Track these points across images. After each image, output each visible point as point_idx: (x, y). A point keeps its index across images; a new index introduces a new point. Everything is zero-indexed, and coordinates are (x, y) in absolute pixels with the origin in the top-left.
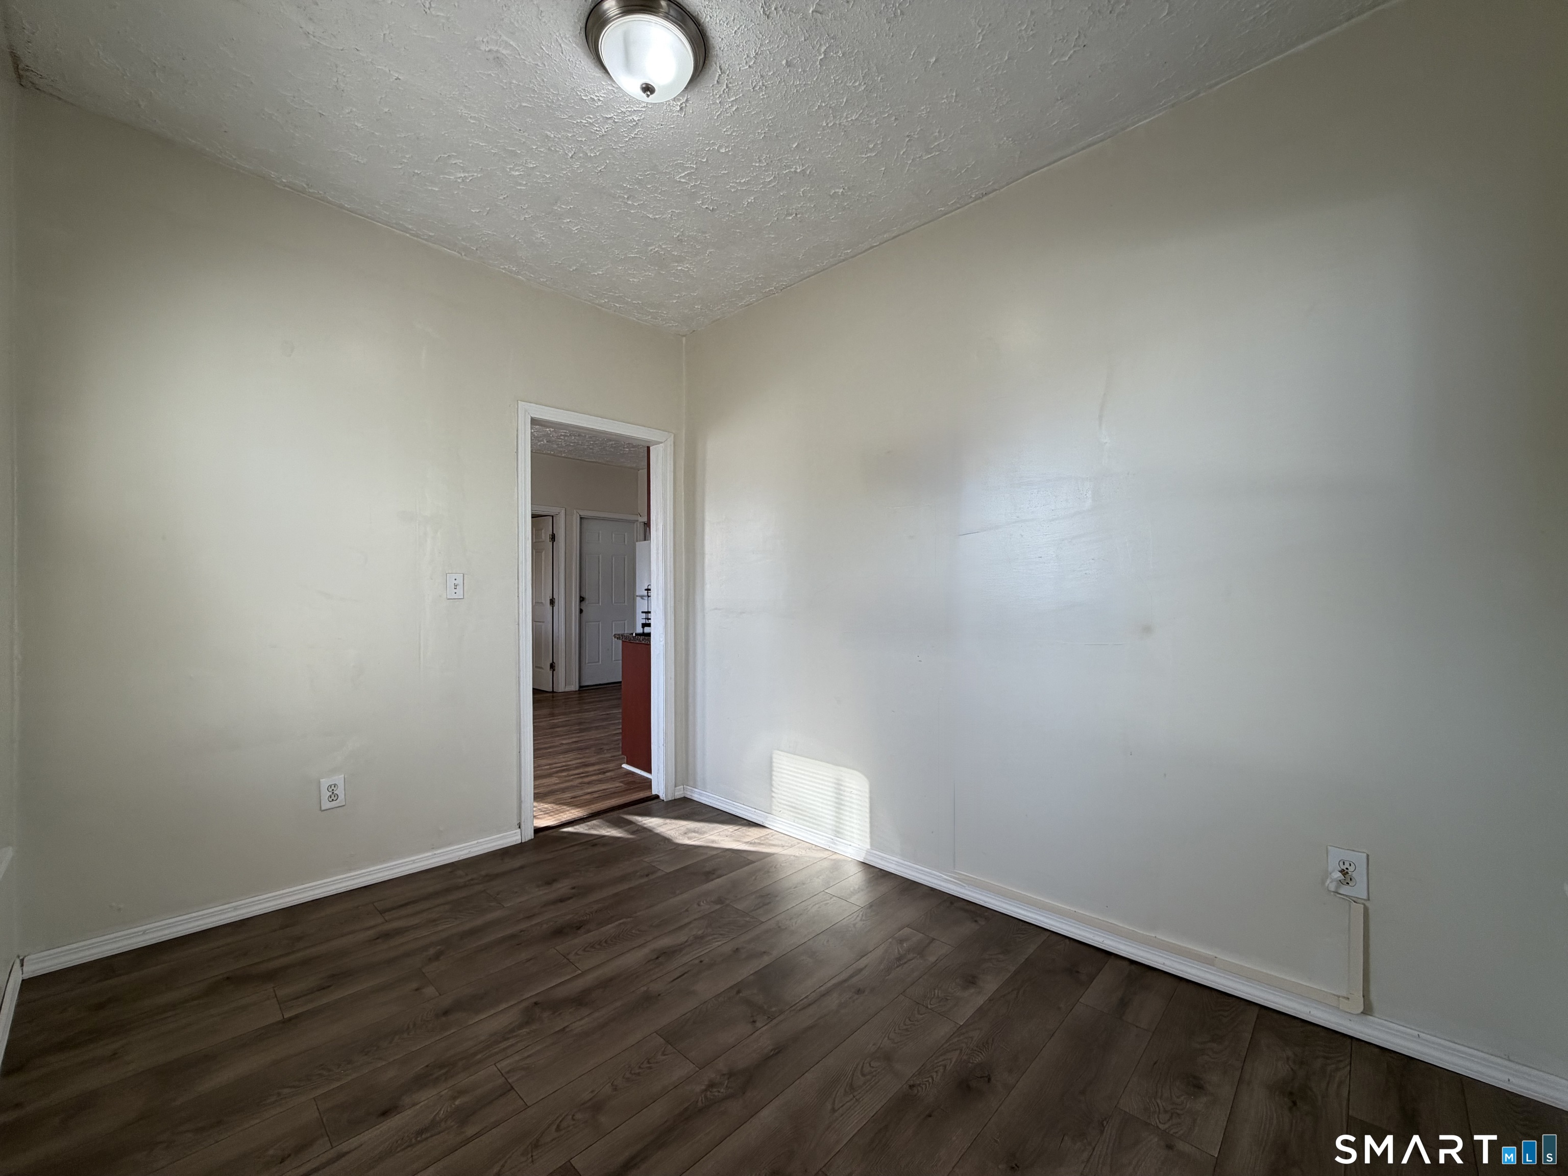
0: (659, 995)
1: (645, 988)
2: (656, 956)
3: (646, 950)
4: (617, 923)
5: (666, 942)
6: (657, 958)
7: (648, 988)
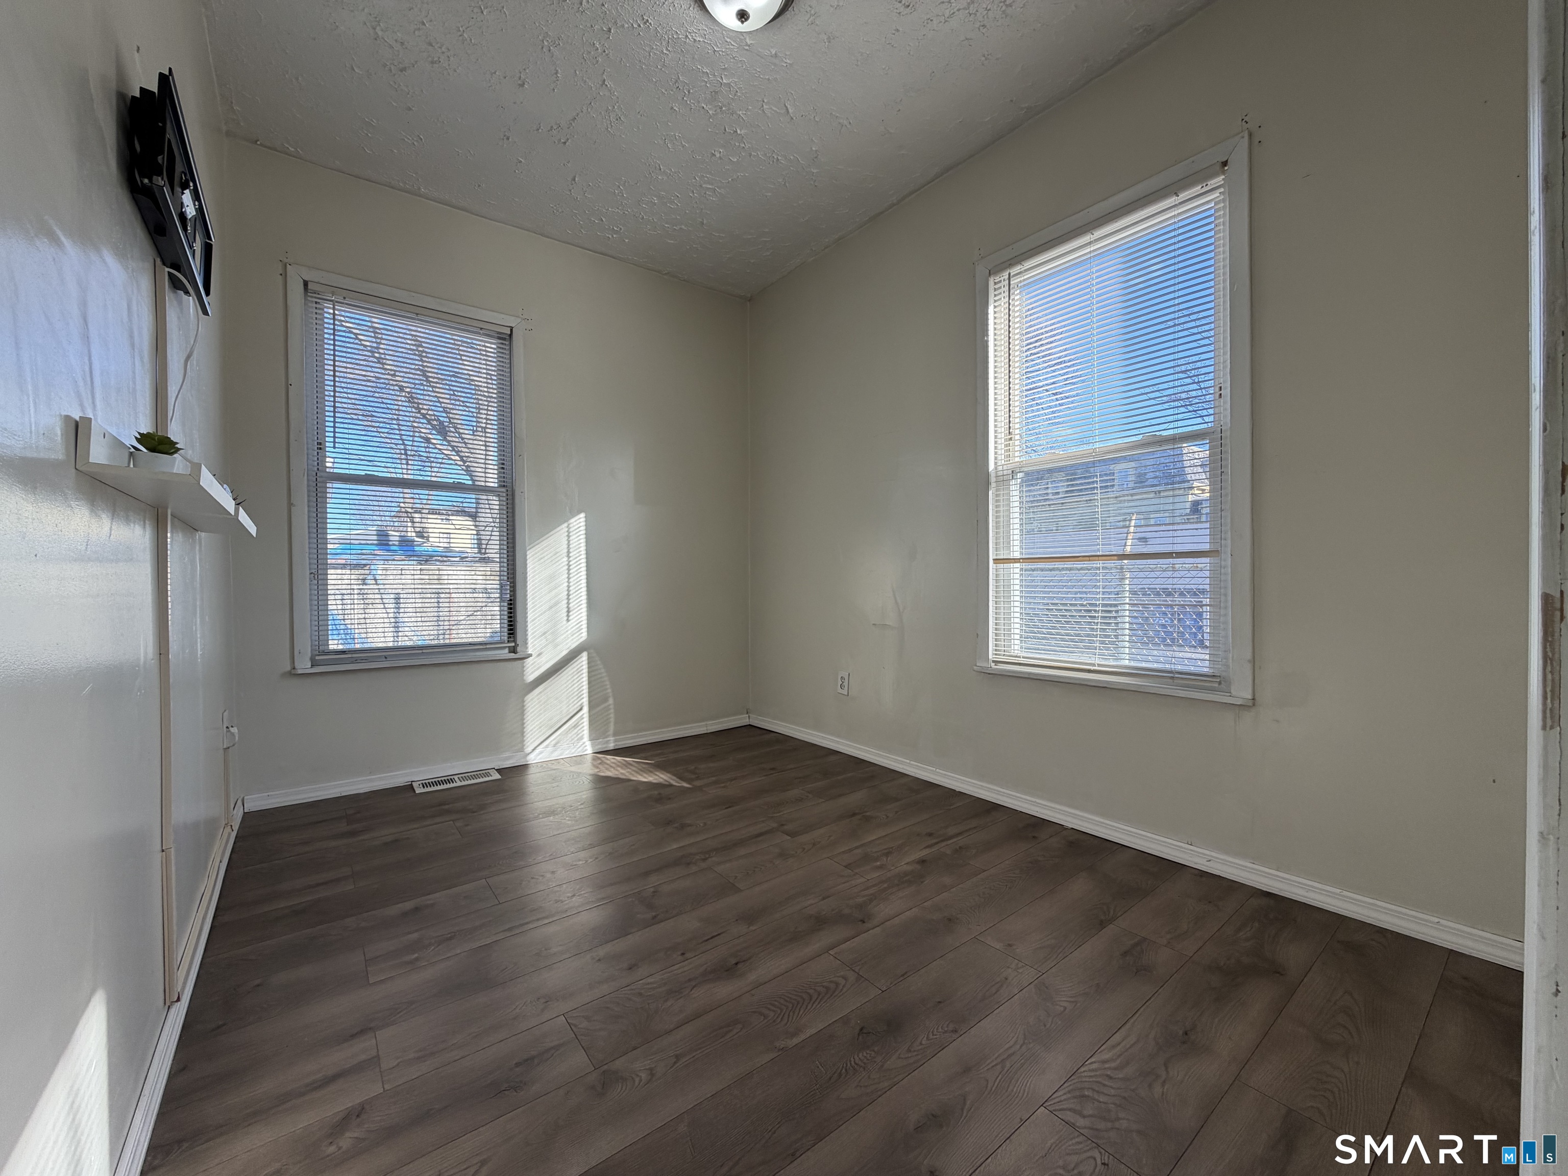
0: (737, 920)
1: (752, 928)
2: (739, 966)
3: (752, 977)
4: (803, 1037)
5: (724, 990)
6: (736, 964)
7: (748, 927)
